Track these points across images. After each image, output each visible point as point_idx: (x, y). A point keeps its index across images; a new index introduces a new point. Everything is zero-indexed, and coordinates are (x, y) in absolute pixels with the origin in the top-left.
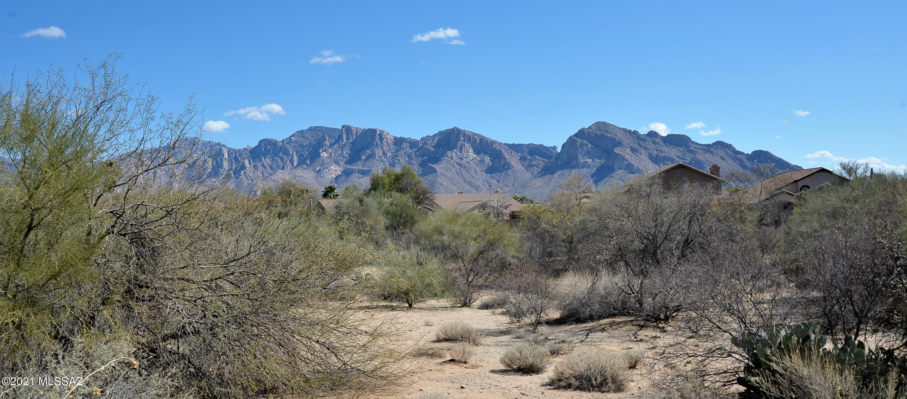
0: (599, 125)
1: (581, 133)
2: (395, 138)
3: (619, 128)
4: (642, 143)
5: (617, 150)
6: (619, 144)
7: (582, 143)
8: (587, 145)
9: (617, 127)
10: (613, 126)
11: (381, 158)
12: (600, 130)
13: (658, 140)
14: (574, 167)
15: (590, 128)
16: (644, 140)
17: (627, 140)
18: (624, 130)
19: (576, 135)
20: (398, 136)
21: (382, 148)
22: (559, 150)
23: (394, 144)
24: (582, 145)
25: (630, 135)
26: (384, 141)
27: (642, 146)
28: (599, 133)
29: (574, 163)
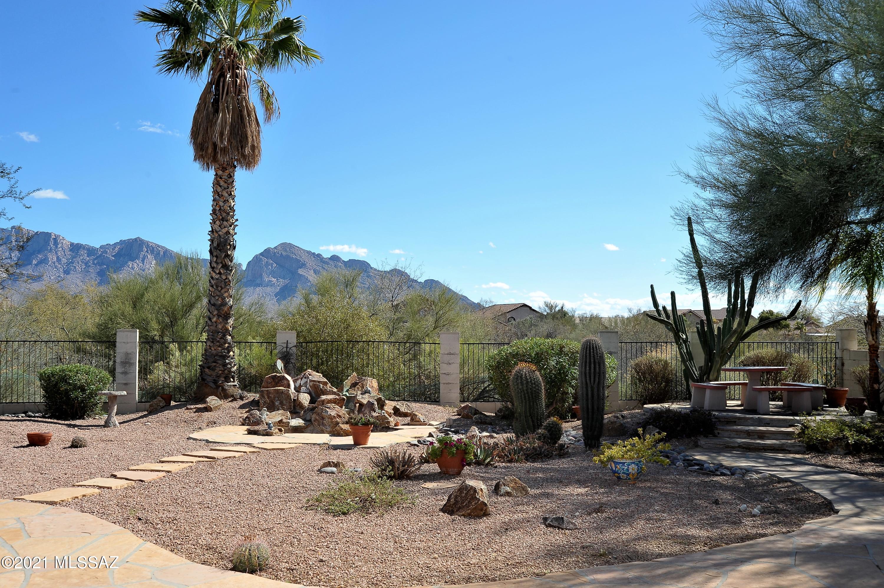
0: (284, 246)
1: (267, 253)
2: (72, 244)
3: (304, 250)
4: (326, 266)
5: (301, 271)
6: (303, 265)
7: (267, 262)
8: (272, 264)
9: (302, 249)
10: (298, 247)
11: (54, 263)
12: (286, 251)
13: (340, 264)
14: (258, 285)
15: (275, 248)
16: (328, 263)
17: (310, 262)
18: (309, 252)
19: (261, 254)
20: (76, 242)
21: (56, 253)
22: (244, 268)
23: (71, 250)
24: (267, 264)
25: (314, 257)
26: (60, 246)
27: (324, 269)
28: (284, 254)
29: (258, 281)
